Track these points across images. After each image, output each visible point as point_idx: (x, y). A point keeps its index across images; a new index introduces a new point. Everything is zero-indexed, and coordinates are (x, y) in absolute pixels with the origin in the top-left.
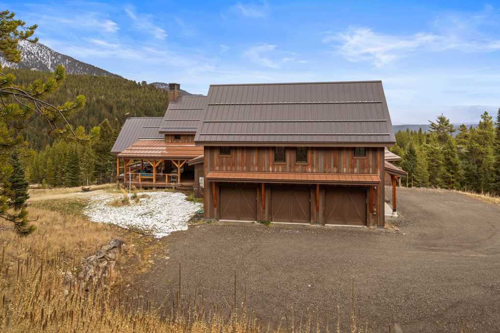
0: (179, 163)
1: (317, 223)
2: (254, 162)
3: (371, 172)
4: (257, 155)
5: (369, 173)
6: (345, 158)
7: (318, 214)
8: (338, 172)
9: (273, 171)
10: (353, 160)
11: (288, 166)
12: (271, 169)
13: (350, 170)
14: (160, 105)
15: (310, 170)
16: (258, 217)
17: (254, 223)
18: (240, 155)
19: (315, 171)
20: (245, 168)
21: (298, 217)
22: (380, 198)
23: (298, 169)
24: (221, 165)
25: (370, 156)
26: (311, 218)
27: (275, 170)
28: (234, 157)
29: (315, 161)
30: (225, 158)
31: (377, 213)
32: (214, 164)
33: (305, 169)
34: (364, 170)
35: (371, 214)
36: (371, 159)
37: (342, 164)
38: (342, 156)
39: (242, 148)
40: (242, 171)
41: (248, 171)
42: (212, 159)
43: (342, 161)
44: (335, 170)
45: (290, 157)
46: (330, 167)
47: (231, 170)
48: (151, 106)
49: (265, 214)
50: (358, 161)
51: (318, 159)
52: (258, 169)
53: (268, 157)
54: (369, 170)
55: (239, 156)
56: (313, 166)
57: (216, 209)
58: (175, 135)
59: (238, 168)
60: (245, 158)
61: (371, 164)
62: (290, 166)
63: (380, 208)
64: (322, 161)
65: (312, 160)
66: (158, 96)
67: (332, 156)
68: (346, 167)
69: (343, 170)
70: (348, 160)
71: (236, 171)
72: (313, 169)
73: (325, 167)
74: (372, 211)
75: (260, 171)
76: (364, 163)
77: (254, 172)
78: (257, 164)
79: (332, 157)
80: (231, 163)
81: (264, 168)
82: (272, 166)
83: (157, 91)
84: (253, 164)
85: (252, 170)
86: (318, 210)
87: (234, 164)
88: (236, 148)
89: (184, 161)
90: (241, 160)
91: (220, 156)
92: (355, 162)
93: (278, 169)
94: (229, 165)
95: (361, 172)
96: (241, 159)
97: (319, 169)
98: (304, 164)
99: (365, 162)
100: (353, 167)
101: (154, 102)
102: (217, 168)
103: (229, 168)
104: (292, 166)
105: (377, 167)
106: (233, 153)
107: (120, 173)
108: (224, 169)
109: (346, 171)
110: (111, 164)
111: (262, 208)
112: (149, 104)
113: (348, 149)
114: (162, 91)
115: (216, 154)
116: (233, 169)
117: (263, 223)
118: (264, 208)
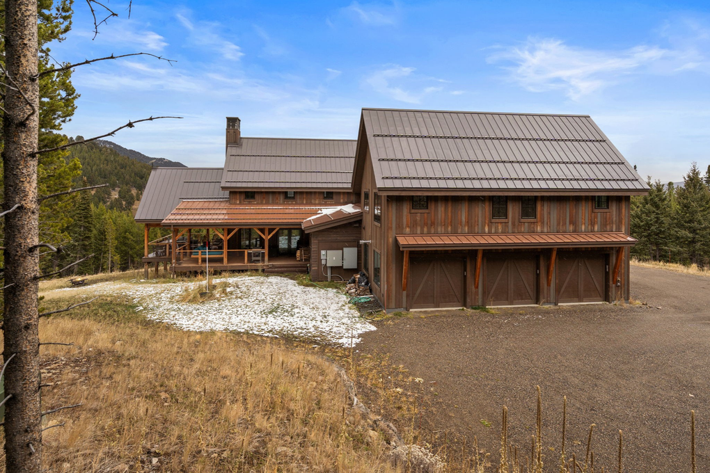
0: (267, 232)
1: (548, 302)
2: (464, 219)
3: (614, 230)
4: (467, 210)
5: (612, 231)
6: (584, 211)
7: (549, 290)
8: (575, 231)
9: (490, 232)
10: (593, 215)
11: (510, 223)
12: (487, 230)
13: (590, 227)
14: (106, 170)
15: (539, 229)
16: (468, 300)
17: (463, 309)
18: (443, 209)
19: (545, 230)
20: (449, 229)
21: (520, 296)
22: (624, 264)
23: (524, 228)
24: (413, 225)
25: (614, 207)
26: (541, 297)
27: (493, 231)
28: (433, 213)
29: (545, 216)
30: (419, 214)
31: (621, 284)
32: (402, 225)
33: (534, 228)
34: (606, 227)
35: (614, 285)
36: (614, 213)
37: (580, 220)
38: (580, 208)
39: (446, 199)
40: (446, 234)
41: (455, 232)
42: (399, 217)
43: (580, 214)
44: (571, 228)
45: (513, 210)
46: (566, 224)
47: (429, 233)
48: (92, 170)
49: (478, 295)
50: (599, 214)
51: (550, 213)
52: (468, 229)
53: (482, 211)
54: (612, 227)
55: (441, 211)
56: (543, 223)
57: (405, 293)
58: (246, 192)
59: (439, 230)
60: (450, 214)
61: (614, 219)
62: (513, 224)
63: (624, 276)
64: (555, 216)
65: (542, 215)
66: (103, 157)
67: (568, 208)
68: (585, 224)
69: (581, 228)
70: (587, 215)
71: (436, 234)
72: (543, 228)
73: (558, 224)
74: (616, 282)
75: (472, 232)
76: (606, 218)
77: (463, 234)
78: (468, 222)
79: (568, 210)
80: (429, 222)
81: (478, 228)
82: (488, 225)
83: (101, 151)
84: (461, 222)
85: (459, 231)
86: (549, 284)
87: (433, 224)
88: (436, 199)
89: (275, 229)
90: (443, 217)
91: (413, 211)
92: (596, 217)
93: (497, 228)
94: (426, 224)
95: (603, 230)
96: (443, 215)
97: (552, 228)
98: (532, 220)
99: (608, 216)
100: (593, 224)
101: (97, 166)
102: (408, 230)
103: (425, 230)
104: (516, 223)
105: (621, 223)
106: (432, 206)
107: (149, 253)
108: (419, 232)
109: (585, 230)
110: (75, 246)
111: (473, 287)
112: (89, 168)
113: (587, 198)
114: (109, 150)
115: (406, 208)
116: (433, 231)
117: (475, 309)
118: (477, 287)
